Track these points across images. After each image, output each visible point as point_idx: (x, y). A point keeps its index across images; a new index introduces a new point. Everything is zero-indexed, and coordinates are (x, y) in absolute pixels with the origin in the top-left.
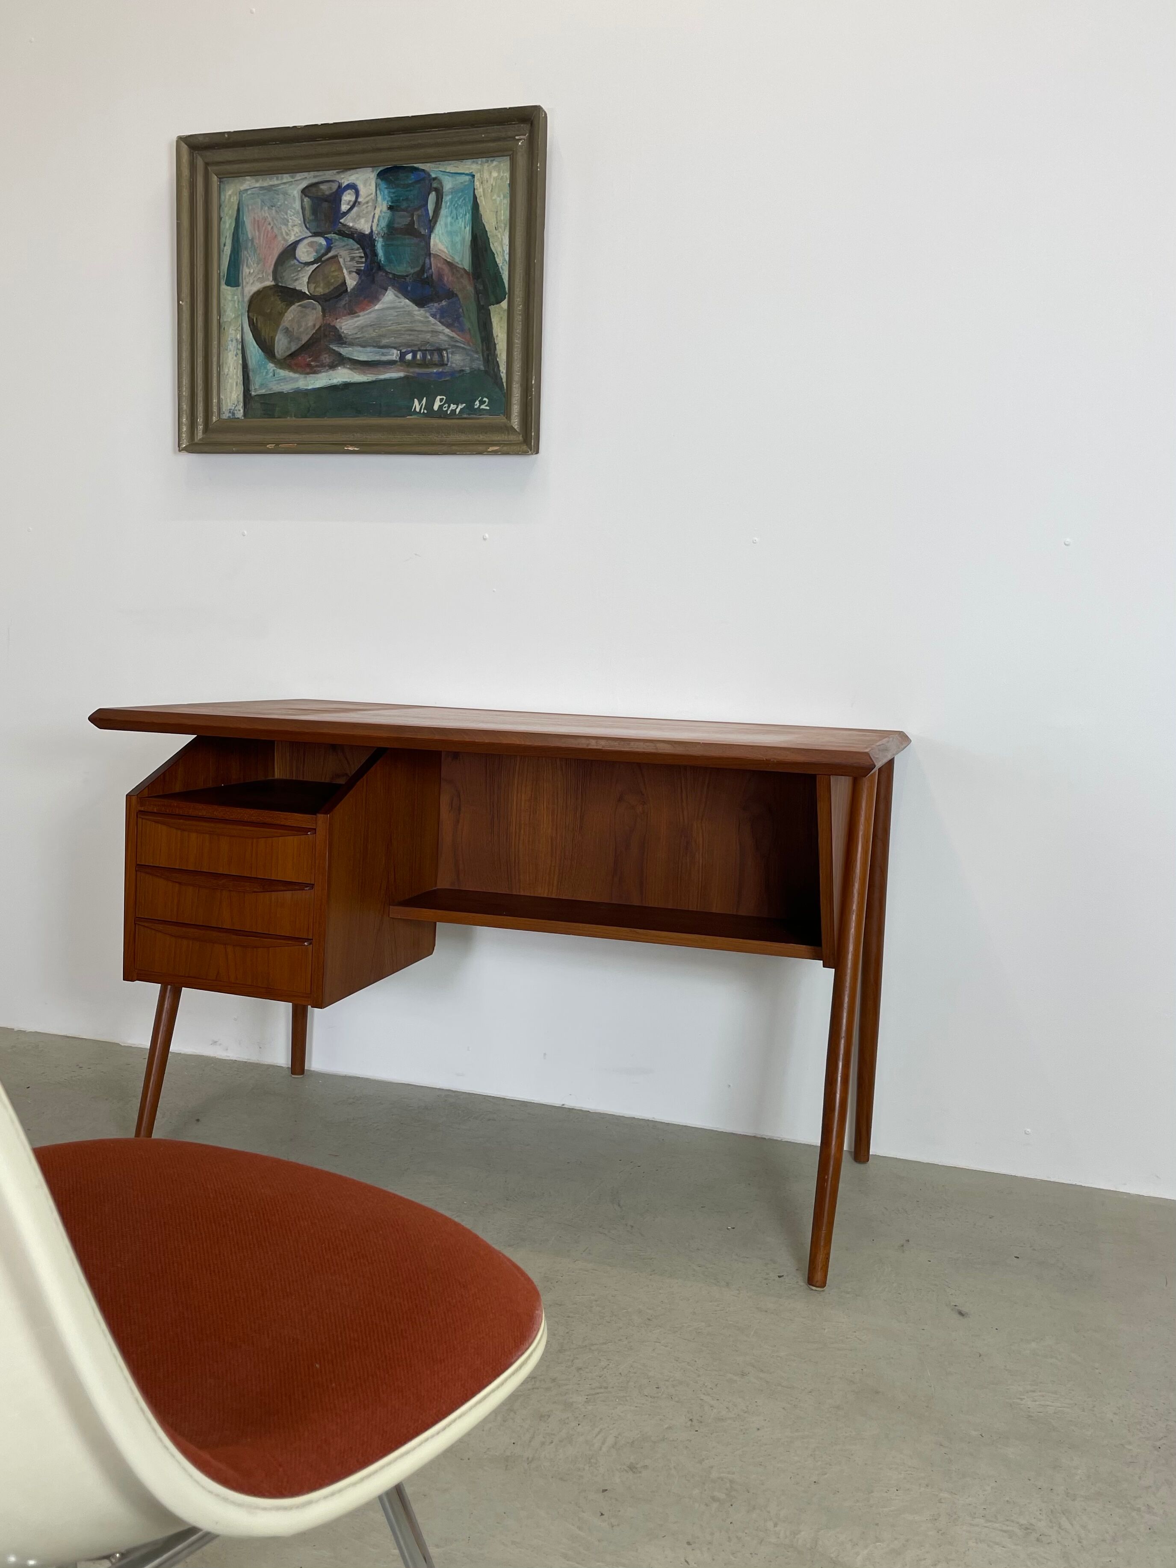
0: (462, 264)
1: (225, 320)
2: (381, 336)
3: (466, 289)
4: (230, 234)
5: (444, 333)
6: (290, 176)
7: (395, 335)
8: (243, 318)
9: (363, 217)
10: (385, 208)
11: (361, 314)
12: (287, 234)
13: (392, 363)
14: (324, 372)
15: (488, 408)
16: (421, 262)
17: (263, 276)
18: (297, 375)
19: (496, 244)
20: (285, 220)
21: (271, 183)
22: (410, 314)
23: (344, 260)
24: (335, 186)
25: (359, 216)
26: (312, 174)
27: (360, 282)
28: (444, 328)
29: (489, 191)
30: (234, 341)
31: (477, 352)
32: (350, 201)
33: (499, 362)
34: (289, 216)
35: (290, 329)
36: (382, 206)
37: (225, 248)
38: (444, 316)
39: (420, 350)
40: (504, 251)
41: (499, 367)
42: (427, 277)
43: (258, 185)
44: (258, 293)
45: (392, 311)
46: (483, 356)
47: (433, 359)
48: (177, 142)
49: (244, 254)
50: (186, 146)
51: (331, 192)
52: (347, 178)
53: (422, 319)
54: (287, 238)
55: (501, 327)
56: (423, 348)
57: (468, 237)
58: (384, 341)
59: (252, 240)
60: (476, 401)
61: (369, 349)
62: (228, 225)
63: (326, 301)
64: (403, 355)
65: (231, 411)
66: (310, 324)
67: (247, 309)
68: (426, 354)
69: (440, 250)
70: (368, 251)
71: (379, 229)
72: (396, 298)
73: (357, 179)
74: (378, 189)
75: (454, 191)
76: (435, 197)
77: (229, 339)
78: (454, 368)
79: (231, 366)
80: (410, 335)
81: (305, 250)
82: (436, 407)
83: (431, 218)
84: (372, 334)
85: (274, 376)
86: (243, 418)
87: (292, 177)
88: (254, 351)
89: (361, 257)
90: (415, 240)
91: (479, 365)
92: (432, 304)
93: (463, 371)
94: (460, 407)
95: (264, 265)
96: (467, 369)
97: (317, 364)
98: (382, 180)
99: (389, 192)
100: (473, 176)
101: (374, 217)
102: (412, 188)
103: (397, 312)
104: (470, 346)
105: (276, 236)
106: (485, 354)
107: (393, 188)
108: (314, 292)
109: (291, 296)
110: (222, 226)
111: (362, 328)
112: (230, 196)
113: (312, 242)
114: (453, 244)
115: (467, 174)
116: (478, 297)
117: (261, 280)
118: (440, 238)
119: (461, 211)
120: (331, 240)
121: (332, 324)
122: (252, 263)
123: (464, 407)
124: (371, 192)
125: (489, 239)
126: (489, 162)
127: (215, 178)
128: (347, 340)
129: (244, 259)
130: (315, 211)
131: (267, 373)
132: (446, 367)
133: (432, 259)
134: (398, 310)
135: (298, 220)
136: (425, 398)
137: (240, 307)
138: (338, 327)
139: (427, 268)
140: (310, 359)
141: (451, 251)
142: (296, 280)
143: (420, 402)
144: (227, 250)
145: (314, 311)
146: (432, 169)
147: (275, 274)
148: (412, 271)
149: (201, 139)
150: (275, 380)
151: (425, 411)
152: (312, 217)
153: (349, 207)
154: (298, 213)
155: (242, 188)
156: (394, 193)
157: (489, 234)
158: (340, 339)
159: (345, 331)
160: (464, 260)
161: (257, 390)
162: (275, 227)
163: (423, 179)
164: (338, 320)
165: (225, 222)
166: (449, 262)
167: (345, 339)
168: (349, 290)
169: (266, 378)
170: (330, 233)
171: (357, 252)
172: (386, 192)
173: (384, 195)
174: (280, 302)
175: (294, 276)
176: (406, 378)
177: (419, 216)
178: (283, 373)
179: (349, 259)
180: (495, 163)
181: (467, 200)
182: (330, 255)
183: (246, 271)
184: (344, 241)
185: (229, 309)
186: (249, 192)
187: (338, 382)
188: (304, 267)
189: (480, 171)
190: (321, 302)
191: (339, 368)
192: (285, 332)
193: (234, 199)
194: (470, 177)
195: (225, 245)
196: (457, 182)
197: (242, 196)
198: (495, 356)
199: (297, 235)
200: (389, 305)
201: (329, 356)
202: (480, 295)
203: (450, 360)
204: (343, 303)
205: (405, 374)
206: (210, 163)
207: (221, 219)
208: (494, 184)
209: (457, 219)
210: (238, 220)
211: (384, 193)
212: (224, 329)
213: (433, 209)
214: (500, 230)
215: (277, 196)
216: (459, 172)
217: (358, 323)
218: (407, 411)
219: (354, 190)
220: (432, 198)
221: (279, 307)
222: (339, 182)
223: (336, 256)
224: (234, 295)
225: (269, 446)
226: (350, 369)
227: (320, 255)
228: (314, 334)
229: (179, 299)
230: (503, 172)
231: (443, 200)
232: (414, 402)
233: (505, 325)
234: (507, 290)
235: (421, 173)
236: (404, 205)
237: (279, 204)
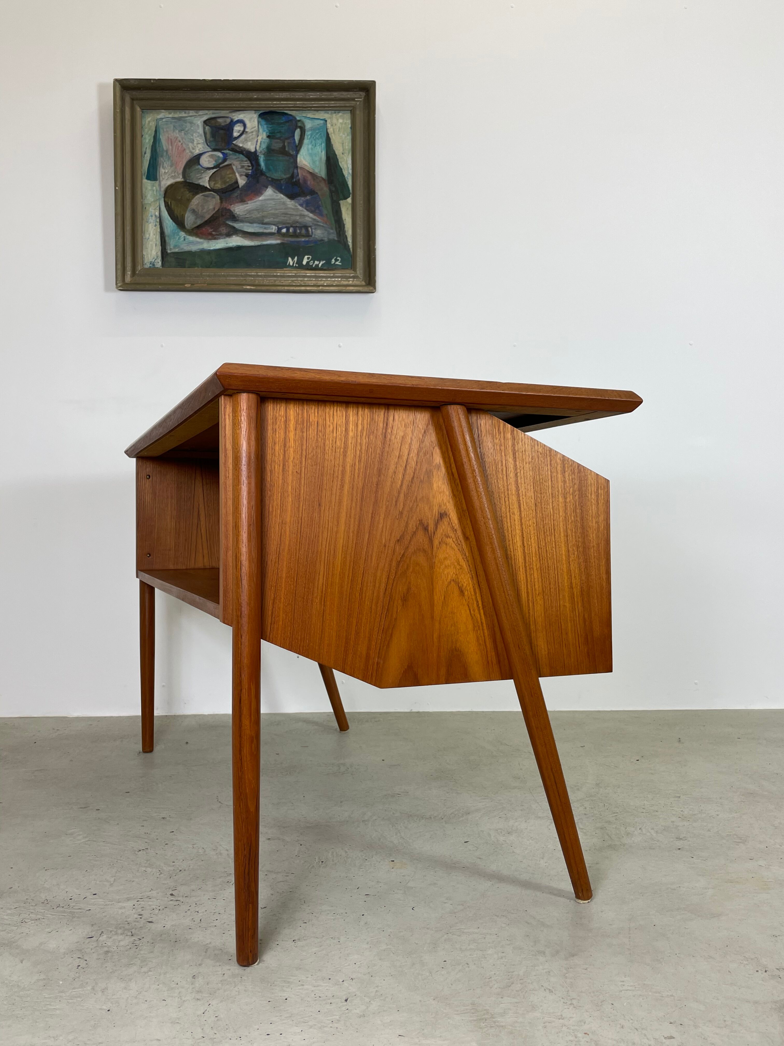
0: (320, 174)
1: (146, 202)
2: (263, 217)
3: (324, 190)
4: (149, 146)
5: (309, 216)
6: (195, 112)
7: (274, 217)
8: (161, 202)
9: (249, 141)
10: (265, 136)
11: (249, 202)
12: (193, 149)
13: (271, 234)
14: (222, 239)
15: (340, 264)
16: (291, 172)
17: (175, 175)
18: (202, 240)
19: (343, 163)
20: (192, 140)
21: (180, 115)
22: (284, 203)
23: (236, 167)
24: (228, 121)
25: (246, 140)
26: (211, 111)
27: (248, 182)
28: (309, 213)
29: (338, 130)
30: (154, 217)
31: (332, 229)
32: (240, 131)
33: (347, 236)
34: (194, 137)
35: (196, 210)
36: (263, 136)
37: (146, 155)
38: (308, 206)
39: (292, 227)
40: (348, 168)
41: (347, 238)
42: (296, 181)
43: (170, 116)
44: (171, 186)
45: (271, 201)
46: (336, 231)
47: (302, 233)
48: (114, 82)
49: (161, 160)
50: (120, 86)
51: (226, 124)
52: (237, 116)
53: (293, 207)
54: (193, 151)
55: (348, 214)
56: (294, 225)
57: (324, 158)
58: (266, 220)
59: (167, 151)
60: (332, 260)
61: (255, 225)
62: (148, 140)
63: (223, 193)
64: (279, 230)
65: (152, 263)
66: (211, 207)
67: (163, 196)
68: (296, 229)
69: (304, 164)
70: (253, 162)
71: (261, 149)
72: (274, 193)
73: (244, 117)
74: (259, 124)
75: (312, 129)
76: (300, 132)
77: (150, 215)
78: (317, 238)
79: (152, 233)
80: (284, 217)
81: (207, 160)
82: (304, 262)
83: (297, 145)
84: (256, 215)
85: (185, 240)
86: (161, 268)
87: (197, 113)
88: (169, 223)
89: (249, 166)
90: (287, 158)
91: (334, 236)
92: (300, 198)
93: (322, 240)
94: (321, 263)
95: (176, 168)
96: (326, 239)
97: (217, 233)
98: (262, 119)
99: (267, 127)
100: (326, 121)
101: (257, 141)
102: (284, 125)
104: (327, 225)
105: (184, 150)
106: (338, 230)
107: (270, 125)
108: (214, 186)
109: (197, 189)
110: (144, 141)
111: (250, 212)
112: (149, 122)
113: (212, 155)
114: (314, 162)
115: (321, 120)
116: (332, 195)
117: (173, 177)
118: (304, 157)
119: (318, 141)
120: (226, 154)
121: (228, 208)
122: (167, 166)
123: (325, 263)
124: (254, 126)
125: (338, 160)
126: (337, 113)
127: (138, 109)
128: (239, 219)
129: (160, 163)
130: (213, 135)
131: (179, 239)
132: (310, 237)
133: (299, 170)
134: (276, 201)
135: (202, 140)
136: (296, 258)
138: (232, 210)
139: (295, 176)
140: (212, 230)
141: (312, 165)
142: (200, 178)
143: (293, 259)
144: (148, 156)
145: (214, 200)
146: (298, 115)
147: (184, 174)
148: (285, 177)
149: (132, 82)
150: (186, 243)
151: (297, 265)
152: (211, 139)
153: (239, 134)
154: (201, 135)
155: (159, 117)
156: (271, 128)
157: (338, 157)
158: (234, 218)
159: (237, 213)
160: (321, 170)
161: (171, 249)
162: (183, 144)
163: (291, 120)
164: (232, 206)
165: (145, 138)
166: (311, 172)
167: (237, 218)
168: (240, 186)
169: (179, 242)
170: (225, 150)
171: (246, 163)
172: (265, 126)
173: (264, 129)
174: (188, 192)
175: (199, 176)
176: (282, 244)
177: (289, 143)
178: (192, 238)
179: (240, 167)
180: (340, 114)
181: (322, 135)
182: (226, 163)
183: (162, 171)
184: (235, 155)
185: (149, 195)
186: (164, 120)
187: (233, 245)
188: (206, 170)
189: (331, 118)
190: (219, 193)
191: (234, 236)
192: (192, 212)
193: (152, 124)
194: (324, 122)
195: (145, 153)
196: (314, 124)
197: (158, 122)
198: (344, 232)
199: (200, 150)
200: (269, 197)
201: (226, 228)
202: (333, 194)
203: (314, 233)
204: (236, 194)
205: (282, 241)
206: (137, 99)
207: (142, 136)
208: (340, 127)
209: (316, 146)
210: (155, 137)
211: (264, 127)
212: (145, 208)
213: (298, 139)
214: (345, 155)
215: (185, 124)
216: (316, 118)
217: (247, 208)
218: (284, 265)
219: (242, 124)
220: (297, 133)
221: (188, 195)
222: (231, 118)
223: (231, 165)
224: (153, 186)
225: (186, 285)
226: (241, 237)
227: (218, 163)
228: (214, 214)
229: (116, 186)
230: (346, 120)
231: (306, 134)
232: (288, 259)
233: (350, 213)
234: (351, 191)
235: (289, 116)
236: (278, 135)
237: (187, 129)
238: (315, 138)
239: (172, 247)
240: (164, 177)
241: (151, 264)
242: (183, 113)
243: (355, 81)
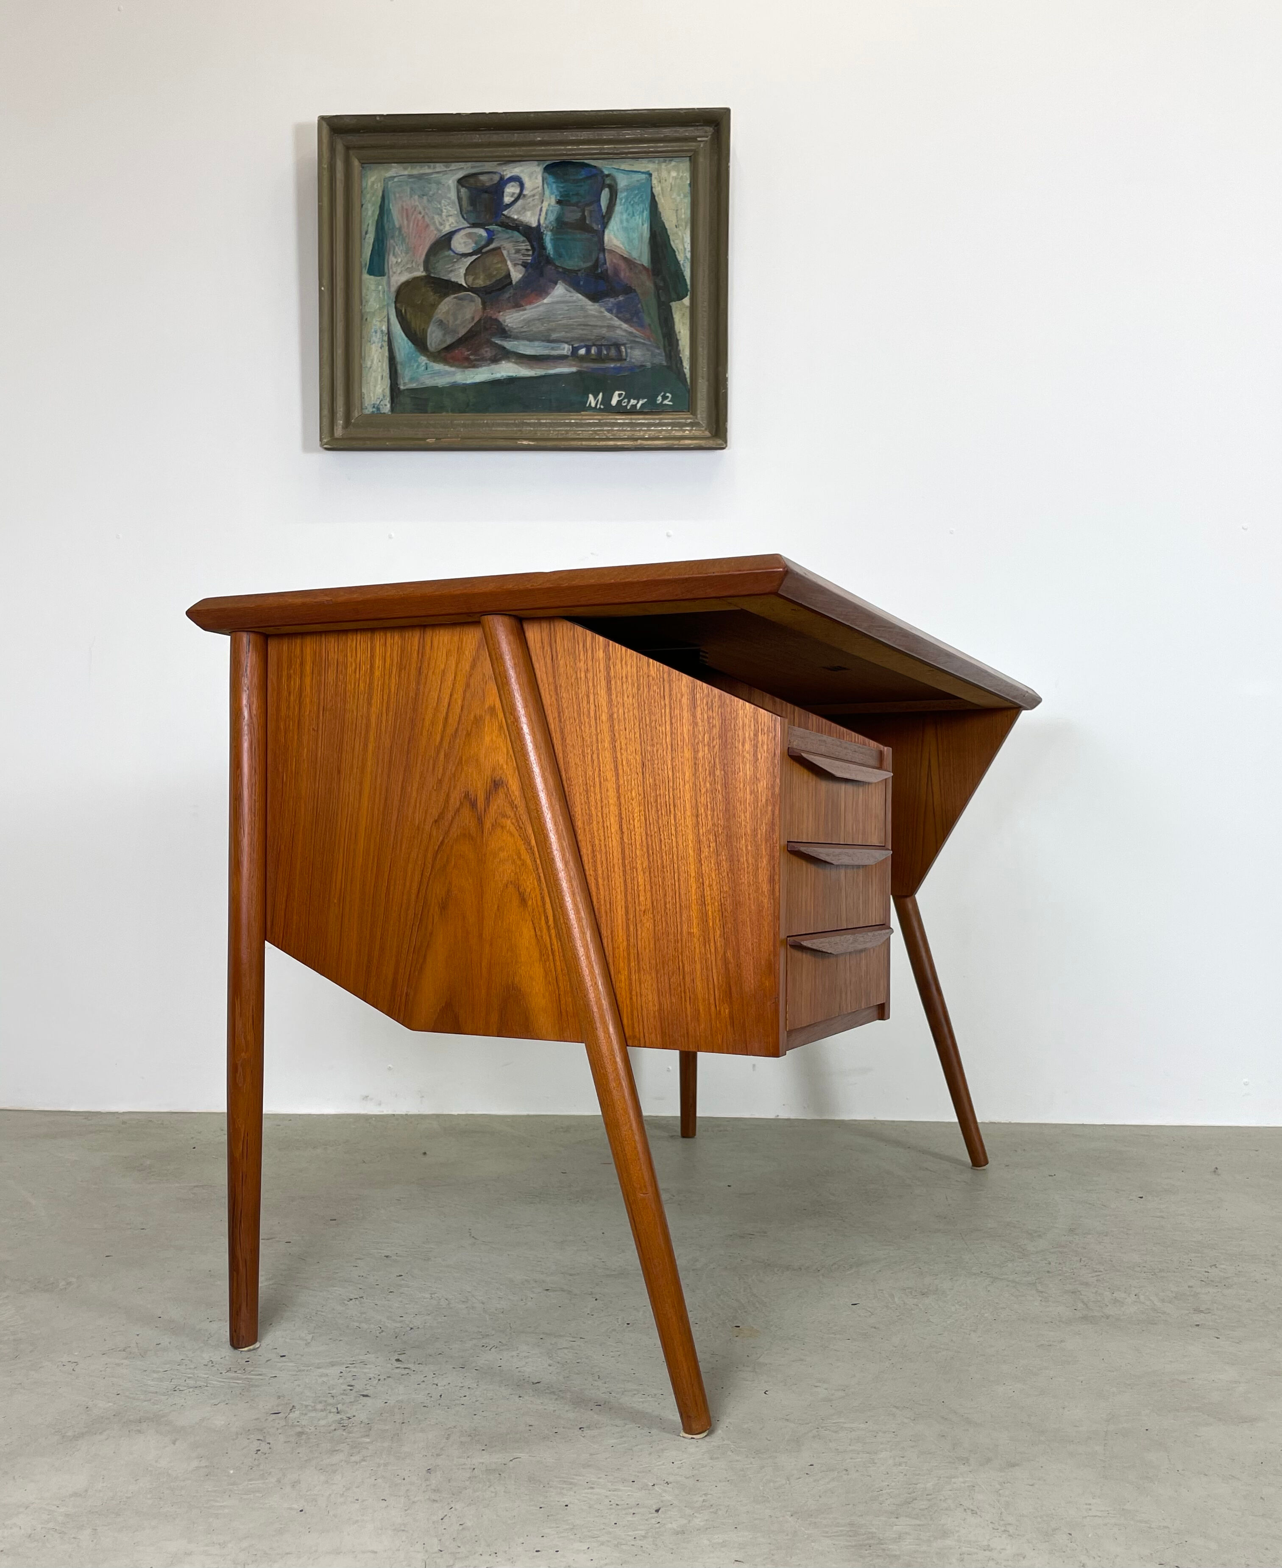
0: (640, 261)
1: (368, 310)
2: (549, 330)
3: (645, 285)
4: (373, 221)
5: (621, 328)
6: (444, 166)
7: (566, 330)
8: (389, 308)
9: (529, 210)
10: (553, 201)
11: (528, 307)
12: (441, 224)
13: (562, 358)
14: (485, 366)
15: (671, 403)
16: (594, 257)
17: (412, 266)
18: (453, 369)
19: (677, 241)
20: (439, 210)
21: (422, 172)
22: (582, 308)
23: (508, 251)
24: (496, 178)
25: (524, 209)
26: (470, 164)
27: (526, 275)
28: (622, 323)
29: (669, 189)
30: (379, 334)
31: (658, 348)
32: (514, 193)
33: (682, 358)
34: (443, 205)
35: (445, 321)
36: (550, 202)
37: (368, 236)
38: (619, 311)
39: (594, 345)
40: (685, 249)
41: (682, 362)
42: (601, 272)
43: (406, 173)
44: (407, 284)
45: (562, 306)
46: (665, 351)
47: (610, 354)
48: (319, 121)
49: (391, 242)
50: (328, 127)
51: (492, 183)
52: (510, 171)
53: (596, 314)
54: (442, 227)
55: (683, 323)
56: (598, 343)
57: (646, 234)
58: (554, 336)
59: (400, 229)
60: (657, 397)
61: (537, 343)
62: (370, 213)
63: (487, 293)
64: (575, 350)
65: (376, 406)
66: (468, 316)
67: (394, 300)
68: (602, 348)
69: (616, 246)
70: (535, 243)
71: (547, 222)
72: (568, 293)
73: (522, 171)
74: (545, 183)
75: (629, 189)
76: (609, 194)
77: (373, 330)
78: (633, 363)
79: (375, 359)
80: (583, 330)
81: (462, 241)
82: (614, 402)
83: (604, 214)
84: (538, 328)
85: (427, 369)
86: (390, 413)
87: (446, 167)
88: (403, 343)
89: (527, 250)
90: (586, 235)
91: (661, 359)
92: (607, 299)
93: (643, 366)
94: (641, 402)
95: (414, 255)
96: (649, 365)
97: (477, 358)
98: (549, 174)
99: (557, 187)
100: (651, 175)
101: (541, 210)
102: (583, 184)
103: (568, 306)
104: (650, 341)
105: (427, 226)
106: (667, 349)
107: (562, 183)
108: (472, 284)
109: (447, 287)
110: (364, 214)
111: (528, 322)
112: (373, 183)
113: (470, 233)
114: (630, 240)
115: (643, 173)
116: (658, 294)
117: (410, 270)
118: (614, 234)
119: (638, 208)
120: (493, 231)
121: (494, 317)
122: (400, 253)
123: (646, 402)
124: (537, 185)
125: (668, 236)
126: (667, 162)
127: (356, 163)
128: (512, 334)
129: (390, 248)
130: (473, 201)
131: (418, 367)
132: (624, 362)
133: (606, 255)
134: (570, 304)
135: (455, 210)
136: (601, 394)
137: (386, 297)
138: (501, 320)
139: (601, 263)
140: (469, 353)
141: (627, 247)
142: (451, 271)
143: (595, 397)
144: (370, 238)
145: (473, 304)
146: (607, 167)
147: (427, 264)
148: (584, 266)
149: (347, 120)
150: (428, 374)
151: (602, 407)
152: (470, 208)
153: (513, 199)
154: (453, 203)
155: (388, 175)
156: (563, 187)
157: (669, 232)
158: (504, 333)
159: (509, 325)
160: (642, 254)
161: (405, 383)
162: (426, 217)
163: (595, 175)
164: (501, 313)
165: (367, 209)
166: (626, 258)
167: (509, 332)
168: (514, 283)
169: (417, 372)
170: (491, 224)
171: (524, 244)
172: (554, 186)
173: (552, 189)
174: (432, 294)
175: (449, 268)
176: (579, 373)
177: (591, 212)
178: (437, 366)
179: (514, 251)
180: (673, 163)
181: (644, 198)
182: (492, 246)
183: (392, 260)
184: (507, 233)
185: (371, 300)
186: (396, 180)
187: (502, 376)
188: (461, 258)
189: (658, 170)
190: (481, 295)
191: (503, 362)
192: (439, 325)
193: (377, 186)
194: (647, 176)
195: (366, 233)
196: (633, 180)
197: (387, 183)
198: (678, 352)
199: (452, 226)
200: (559, 299)
201: (491, 349)
202: (660, 291)
203: (629, 355)
204: (507, 295)
205: (578, 369)
206: (354, 148)
207: (362, 206)
208: (673, 183)
209: (633, 215)
210: (382, 207)
211: (552, 187)
212: (366, 319)
213: (606, 205)
214: (681, 228)
215: (429, 185)
216: (635, 170)
217: (524, 317)
218: (582, 407)
219: (518, 183)
220: (605, 194)
221: (433, 297)
222: (500, 174)
223: (499, 248)
224: (378, 284)
225: (428, 440)
226: (516, 363)
227: (480, 246)
228: (472, 327)
229: (320, 285)
230: (682, 172)
231: (618, 196)
232: (588, 397)
233: (688, 322)
234: (689, 287)
235: (592, 169)
236: (574, 200)
237: (431, 193)
238: (632, 202)
239: (406, 381)
240: (394, 270)
241: (374, 407)
242: (426, 167)
243: (698, 109)
